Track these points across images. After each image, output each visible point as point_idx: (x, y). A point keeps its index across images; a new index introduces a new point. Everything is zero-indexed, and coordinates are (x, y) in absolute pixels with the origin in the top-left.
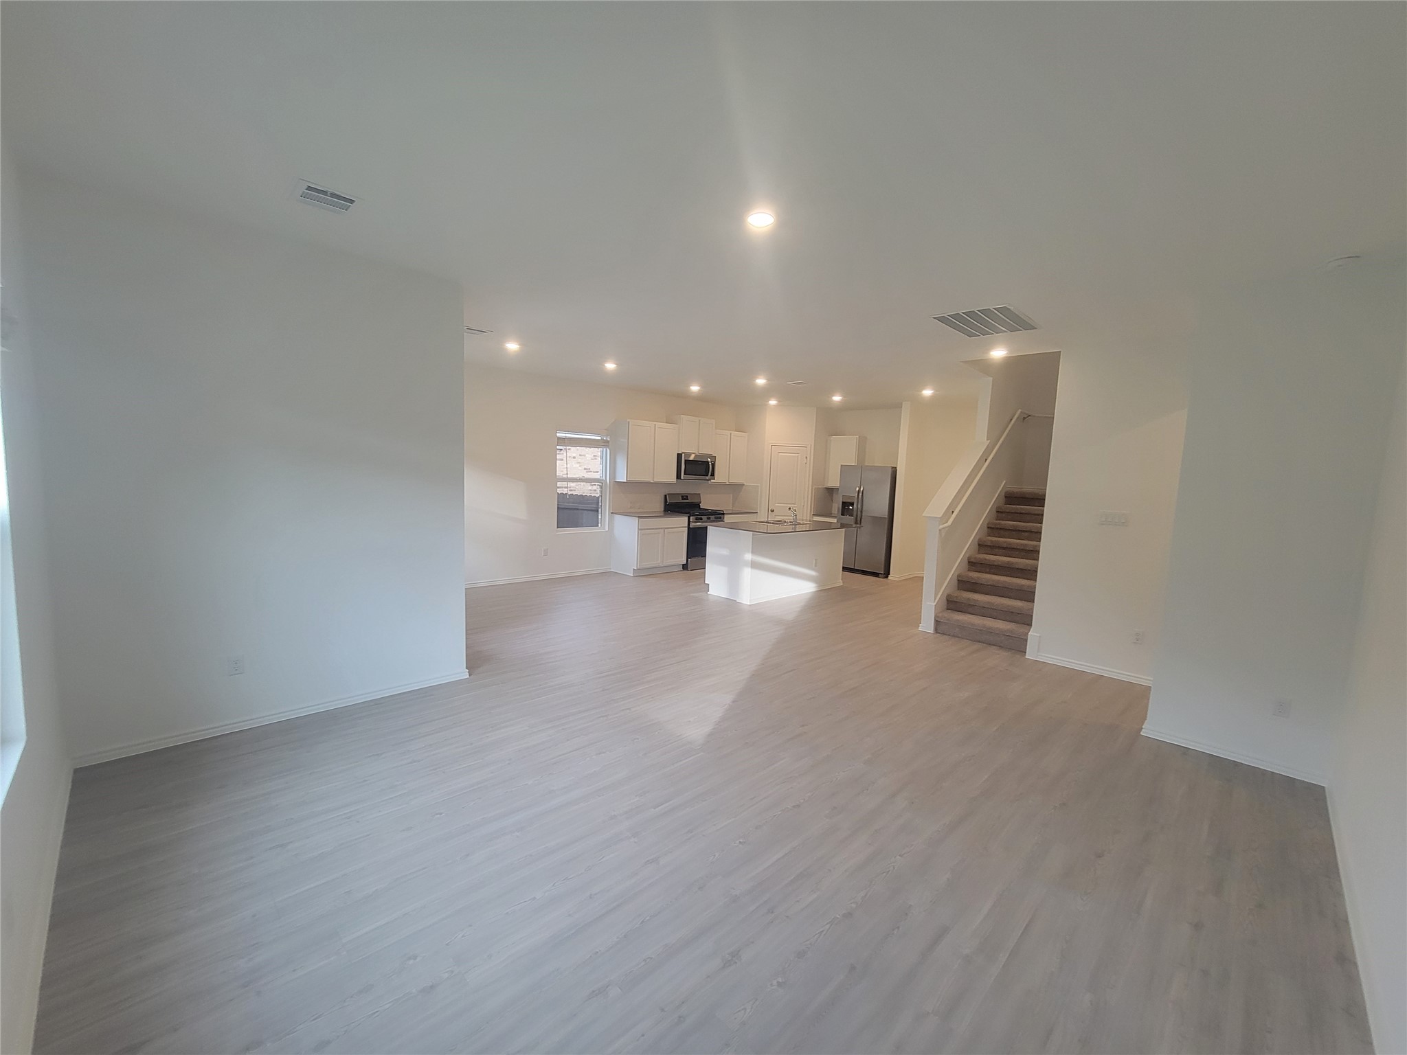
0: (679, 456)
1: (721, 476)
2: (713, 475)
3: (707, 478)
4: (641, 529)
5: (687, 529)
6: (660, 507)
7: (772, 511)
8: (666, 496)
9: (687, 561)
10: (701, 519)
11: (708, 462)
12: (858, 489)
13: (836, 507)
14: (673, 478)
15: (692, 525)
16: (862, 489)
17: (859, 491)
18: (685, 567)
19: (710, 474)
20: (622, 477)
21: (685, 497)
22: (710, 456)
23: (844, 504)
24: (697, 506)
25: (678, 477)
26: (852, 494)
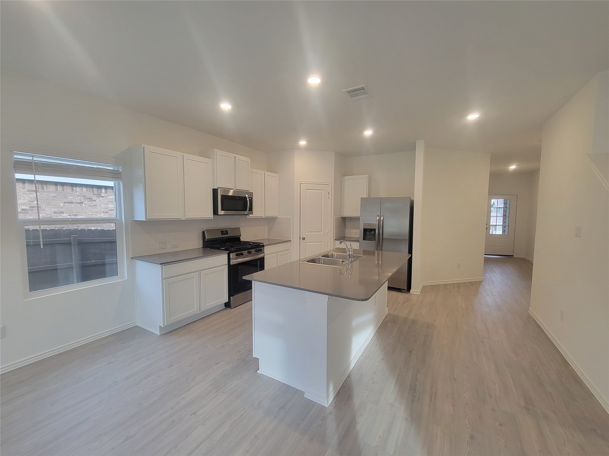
0: (215, 192)
1: (258, 211)
2: (251, 209)
3: (246, 213)
4: (166, 278)
5: (227, 266)
6: (198, 243)
7: (304, 239)
8: (204, 233)
9: (229, 298)
10: (242, 254)
11: (245, 197)
12: (378, 218)
13: (358, 233)
14: (209, 214)
15: (233, 262)
16: (382, 218)
17: (379, 220)
18: (228, 305)
19: (248, 209)
20: (140, 216)
21: (224, 232)
22: (248, 192)
23: (365, 230)
24: (237, 239)
25: (215, 212)
26: (372, 221)
